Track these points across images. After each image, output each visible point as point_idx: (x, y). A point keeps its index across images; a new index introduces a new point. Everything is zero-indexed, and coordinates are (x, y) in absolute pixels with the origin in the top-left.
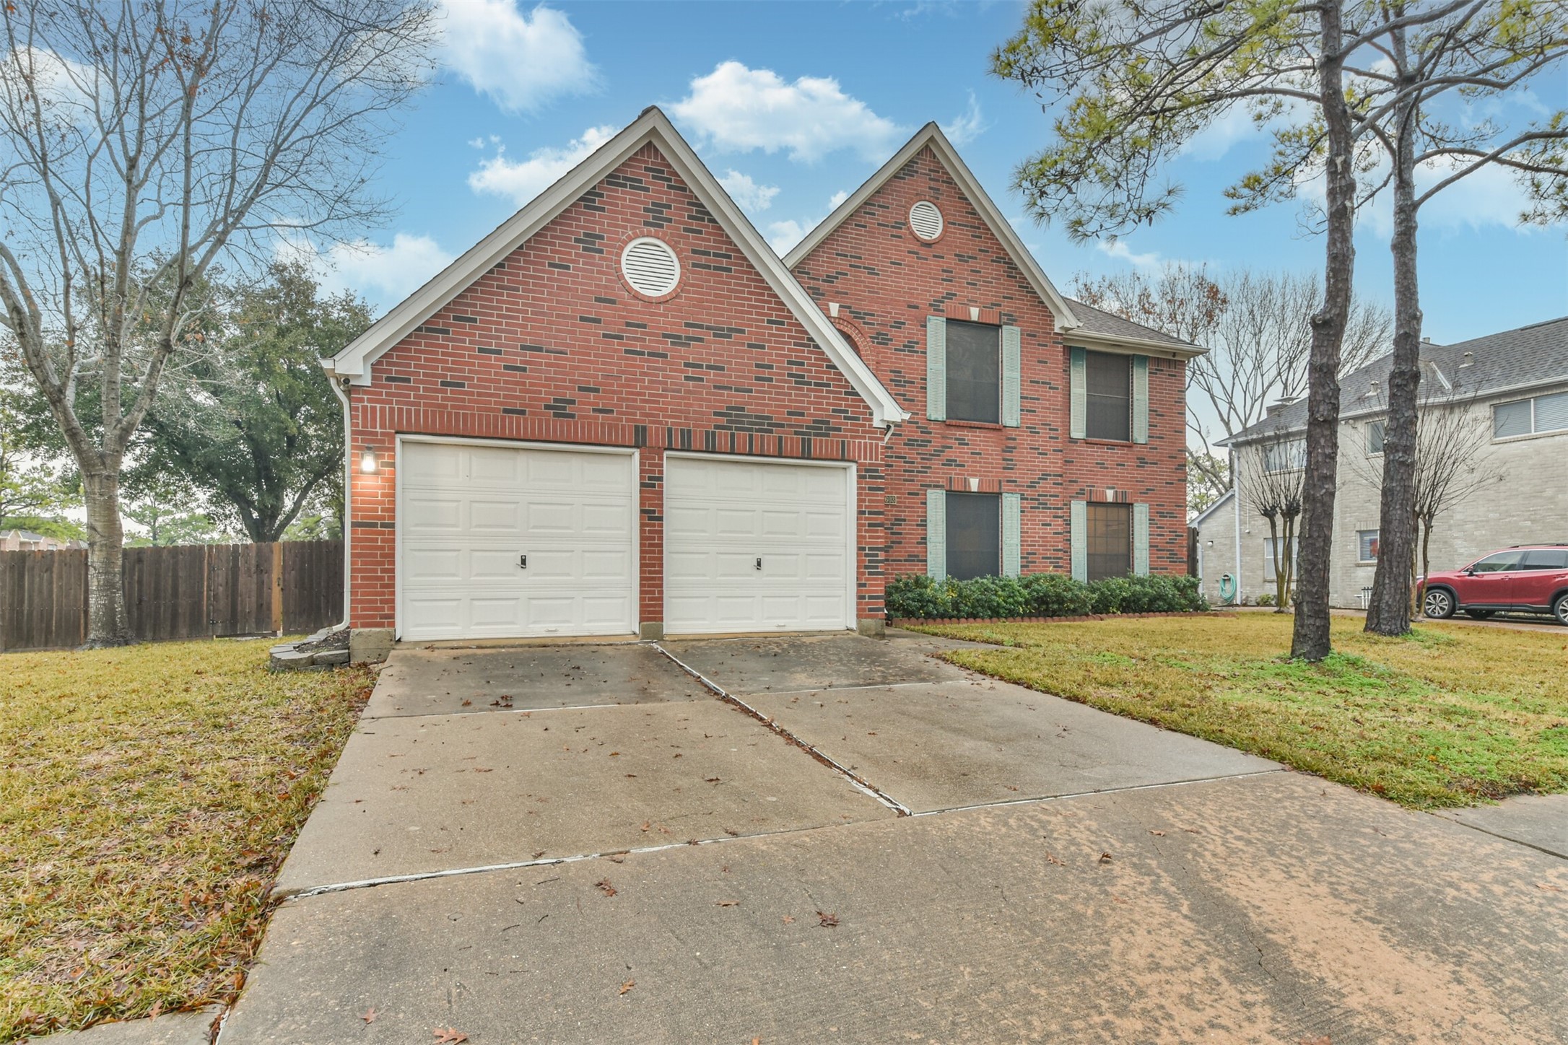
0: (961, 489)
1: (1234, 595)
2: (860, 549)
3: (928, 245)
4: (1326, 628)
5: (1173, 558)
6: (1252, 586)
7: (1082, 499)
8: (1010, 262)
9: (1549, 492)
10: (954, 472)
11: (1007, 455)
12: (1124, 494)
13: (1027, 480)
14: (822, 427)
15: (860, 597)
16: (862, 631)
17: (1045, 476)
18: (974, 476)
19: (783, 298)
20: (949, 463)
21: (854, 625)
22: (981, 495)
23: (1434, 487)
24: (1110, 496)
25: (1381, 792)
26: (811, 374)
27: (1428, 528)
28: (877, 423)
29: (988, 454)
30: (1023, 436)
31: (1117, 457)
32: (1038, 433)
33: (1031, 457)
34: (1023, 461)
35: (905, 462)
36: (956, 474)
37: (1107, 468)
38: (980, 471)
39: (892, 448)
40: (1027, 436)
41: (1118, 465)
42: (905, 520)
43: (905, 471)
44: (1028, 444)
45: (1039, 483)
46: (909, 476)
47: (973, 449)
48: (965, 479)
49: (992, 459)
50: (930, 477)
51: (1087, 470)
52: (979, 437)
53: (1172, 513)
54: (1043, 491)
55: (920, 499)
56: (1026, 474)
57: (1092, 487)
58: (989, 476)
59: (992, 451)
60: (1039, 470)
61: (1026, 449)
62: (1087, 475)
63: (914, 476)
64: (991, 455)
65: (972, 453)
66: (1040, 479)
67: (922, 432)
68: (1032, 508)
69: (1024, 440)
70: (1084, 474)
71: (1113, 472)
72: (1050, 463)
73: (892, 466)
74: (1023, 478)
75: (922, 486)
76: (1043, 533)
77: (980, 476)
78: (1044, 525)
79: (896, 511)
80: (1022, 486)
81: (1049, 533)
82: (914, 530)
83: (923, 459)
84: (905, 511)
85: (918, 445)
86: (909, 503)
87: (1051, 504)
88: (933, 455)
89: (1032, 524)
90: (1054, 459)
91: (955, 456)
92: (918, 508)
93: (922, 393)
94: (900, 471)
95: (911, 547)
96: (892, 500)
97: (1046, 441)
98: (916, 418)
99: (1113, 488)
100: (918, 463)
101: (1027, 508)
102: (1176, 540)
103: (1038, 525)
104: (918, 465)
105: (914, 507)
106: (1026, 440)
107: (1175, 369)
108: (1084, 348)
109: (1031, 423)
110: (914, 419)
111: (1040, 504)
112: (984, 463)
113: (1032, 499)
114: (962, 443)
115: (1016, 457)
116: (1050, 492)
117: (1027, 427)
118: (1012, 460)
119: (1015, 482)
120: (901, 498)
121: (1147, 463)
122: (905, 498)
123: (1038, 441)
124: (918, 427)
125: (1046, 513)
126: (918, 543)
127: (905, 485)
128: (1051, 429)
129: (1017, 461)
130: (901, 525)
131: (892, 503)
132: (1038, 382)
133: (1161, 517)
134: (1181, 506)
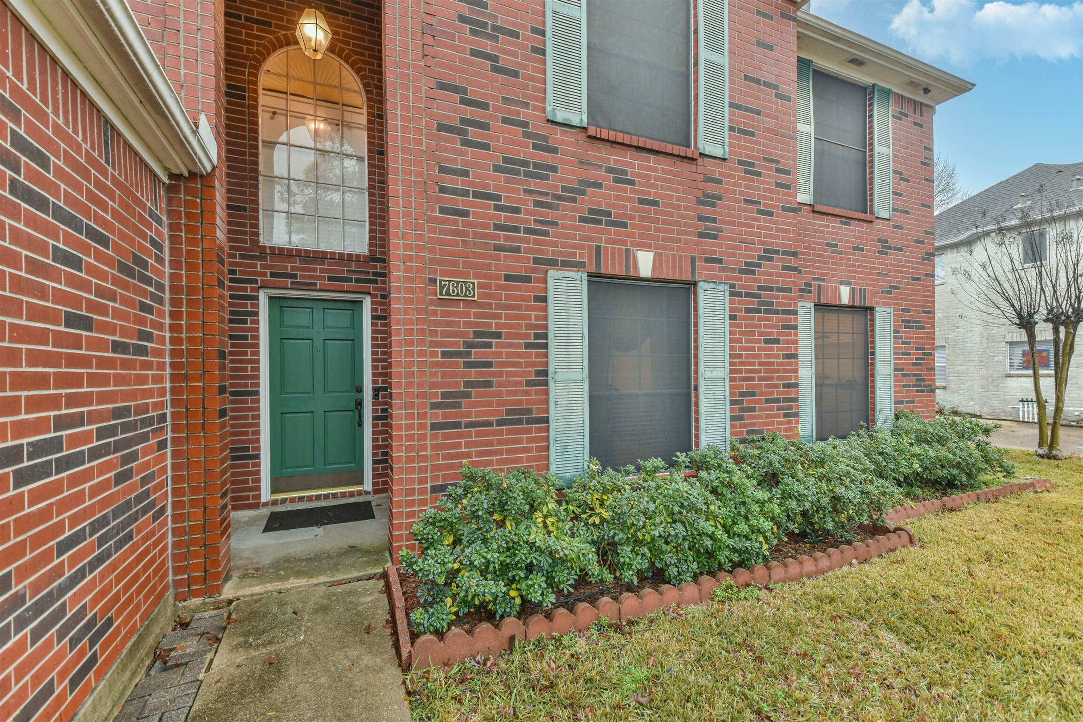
0: (618, 270)
5: (921, 386)
7: (808, 299)
10: (605, 237)
11: (707, 211)
12: (863, 292)
13: (741, 258)
17: (769, 254)
18: (646, 247)
20: (595, 217)
22: (656, 284)
24: (845, 295)
29: (671, 206)
30: (734, 177)
31: (854, 237)
32: (759, 174)
33: (747, 218)
34: (733, 224)
35: (497, 208)
36: (608, 241)
37: (841, 253)
38: (656, 238)
39: (466, 173)
40: (741, 178)
41: (854, 249)
42: (498, 335)
43: (497, 227)
44: (741, 193)
45: (759, 266)
46: (506, 238)
47: (644, 193)
48: (627, 251)
49: (679, 216)
50: (555, 244)
51: (814, 255)
52: (655, 170)
53: (920, 322)
54: (766, 281)
55: (534, 289)
56: (740, 248)
57: (824, 280)
58: (672, 249)
59: (678, 199)
60: (760, 243)
61: (739, 201)
62: (814, 261)
63: (520, 240)
64: (678, 207)
65: (641, 201)
66: (761, 258)
67: (535, 146)
68: (748, 310)
69: (735, 185)
70: (809, 260)
71: (848, 259)
72: (778, 230)
73: (466, 214)
74: (734, 255)
75: (536, 261)
76: (767, 356)
77: (657, 247)
78: (767, 341)
79: (477, 315)
80: (734, 270)
81: (777, 356)
82: (519, 355)
83: (538, 204)
84: (498, 316)
85: (527, 174)
86: (508, 297)
87: (779, 304)
88: (560, 198)
89: (748, 341)
90: (783, 223)
91: (608, 205)
92: (528, 308)
93: (534, 60)
94: (486, 226)
95: (514, 393)
96: (467, 289)
97: (770, 191)
98: (523, 114)
99: (849, 283)
100: (527, 212)
101: (740, 310)
102: (923, 359)
103: (759, 341)
104: (528, 217)
105: (518, 307)
106: (740, 186)
107: (922, 115)
108: (810, 61)
109: (746, 155)
110: (518, 116)
111: (761, 303)
112: (665, 222)
113: (748, 295)
114: (622, 178)
115: (721, 214)
116: (777, 282)
117: (740, 162)
118: (714, 221)
119: (720, 261)
120: (488, 286)
121: (890, 248)
122: (499, 287)
123: (759, 189)
124: (526, 135)
125: (771, 319)
126: (529, 383)
127: (498, 258)
128: (778, 170)
129: (722, 222)
130: (489, 345)
131: (466, 295)
132: (758, 82)
133: (906, 327)
134: (930, 312)
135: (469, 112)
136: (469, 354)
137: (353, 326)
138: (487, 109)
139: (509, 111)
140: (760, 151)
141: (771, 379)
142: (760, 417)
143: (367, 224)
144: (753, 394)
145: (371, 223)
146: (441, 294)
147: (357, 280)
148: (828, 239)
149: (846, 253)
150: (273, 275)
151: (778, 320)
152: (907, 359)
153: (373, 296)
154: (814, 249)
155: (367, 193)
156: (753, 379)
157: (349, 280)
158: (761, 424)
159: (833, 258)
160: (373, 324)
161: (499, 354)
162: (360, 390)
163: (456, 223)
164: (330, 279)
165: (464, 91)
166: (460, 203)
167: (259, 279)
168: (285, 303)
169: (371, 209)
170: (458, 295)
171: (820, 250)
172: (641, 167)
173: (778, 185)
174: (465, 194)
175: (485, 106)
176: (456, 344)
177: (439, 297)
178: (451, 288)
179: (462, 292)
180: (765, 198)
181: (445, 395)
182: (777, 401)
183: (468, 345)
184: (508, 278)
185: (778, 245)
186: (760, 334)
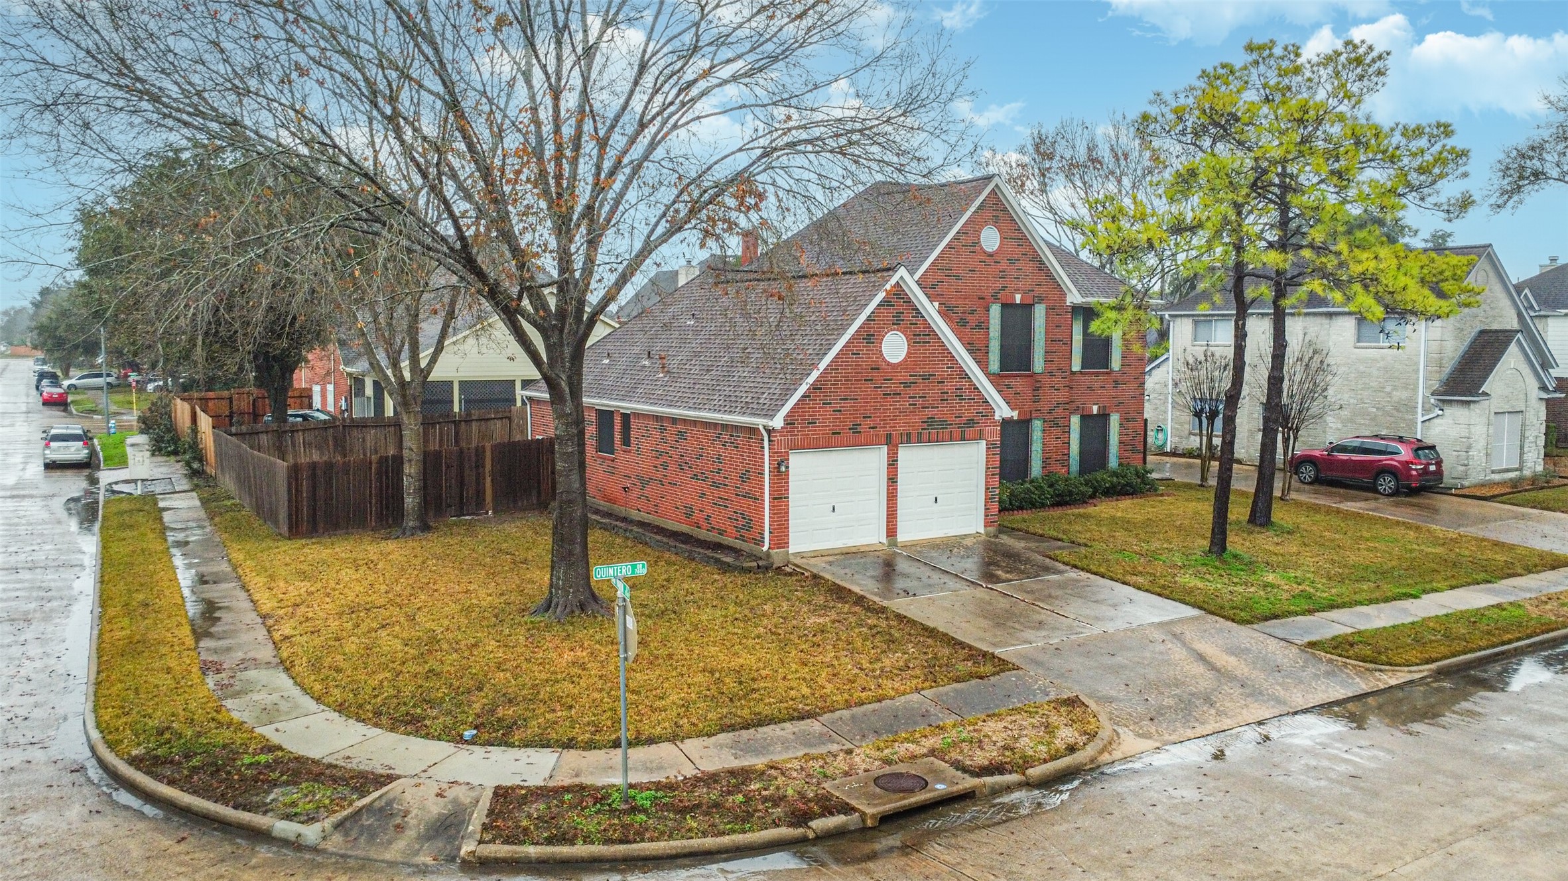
1: (1165, 443)
2: (987, 489)
3: (991, 255)
4: (1225, 539)
5: (1134, 449)
6: (1180, 437)
7: (1077, 415)
8: (1041, 260)
9: (1388, 389)
12: (1104, 408)
13: (1046, 409)
14: (971, 423)
15: (986, 516)
16: (987, 534)
19: (954, 354)
21: (982, 530)
23: (1300, 412)
24: (1095, 410)
25: (1233, 620)
26: (966, 393)
27: (1296, 438)
28: (997, 417)
29: (1024, 393)
30: (1046, 378)
31: (1101, 381)
32: (1055, 375)
33: (1050, 393)
34: (1045, 396)
37: (1094, 390)
38: (1019, 406)
41: (1101, 387)
44: (1048, 384)
45: (1054, 410)
47: (1016, 391)
49: (1027, 396)
51: (1081, 393)
52: (1020, 381)
53: (1135, 418)
54: (1057, 415)
56: (1047, 404)
57: (1085, 404)
59: (1026, 391)
60: (1055, 401)
61: (1047, 387)
62: (1081, 396)
65: (1015, 394)
68: (1050, 427)
69: (1046, 381)
74: (1045, 407)
77: (1019, 409)
78: (1056, 438)
80: (1045, 413)
81: (1060, 443)
89: (1049, 439)
99: (1097, 404)
101: (1047, 427)
102: (1136, 437)
103: (1053, 438)
109: (1050, 369)
112: (1022, 399)
113: (1050, 421)
114: (1009, 387)
115: (1041, 393)
117: (1048, 372)
118: (1038, 396)
119: (1040, 410)
121: (1119, 384)
123: (1055, 381)
125: (1058, 430)
129: (1041, 396)
132: (1055, 341)
133: (1127, 421)
134: (1141, 413)
140: (1055, 366)
142: (1053, 467)
144: (1050, 458)
149: (1097, 390)
152: (1127, 437)
156: (1050, 453)
158: (1053, 470)
159: (1090, 393)
171: (1084, 391)
180: (1057, 384)
186: (1054, 435)
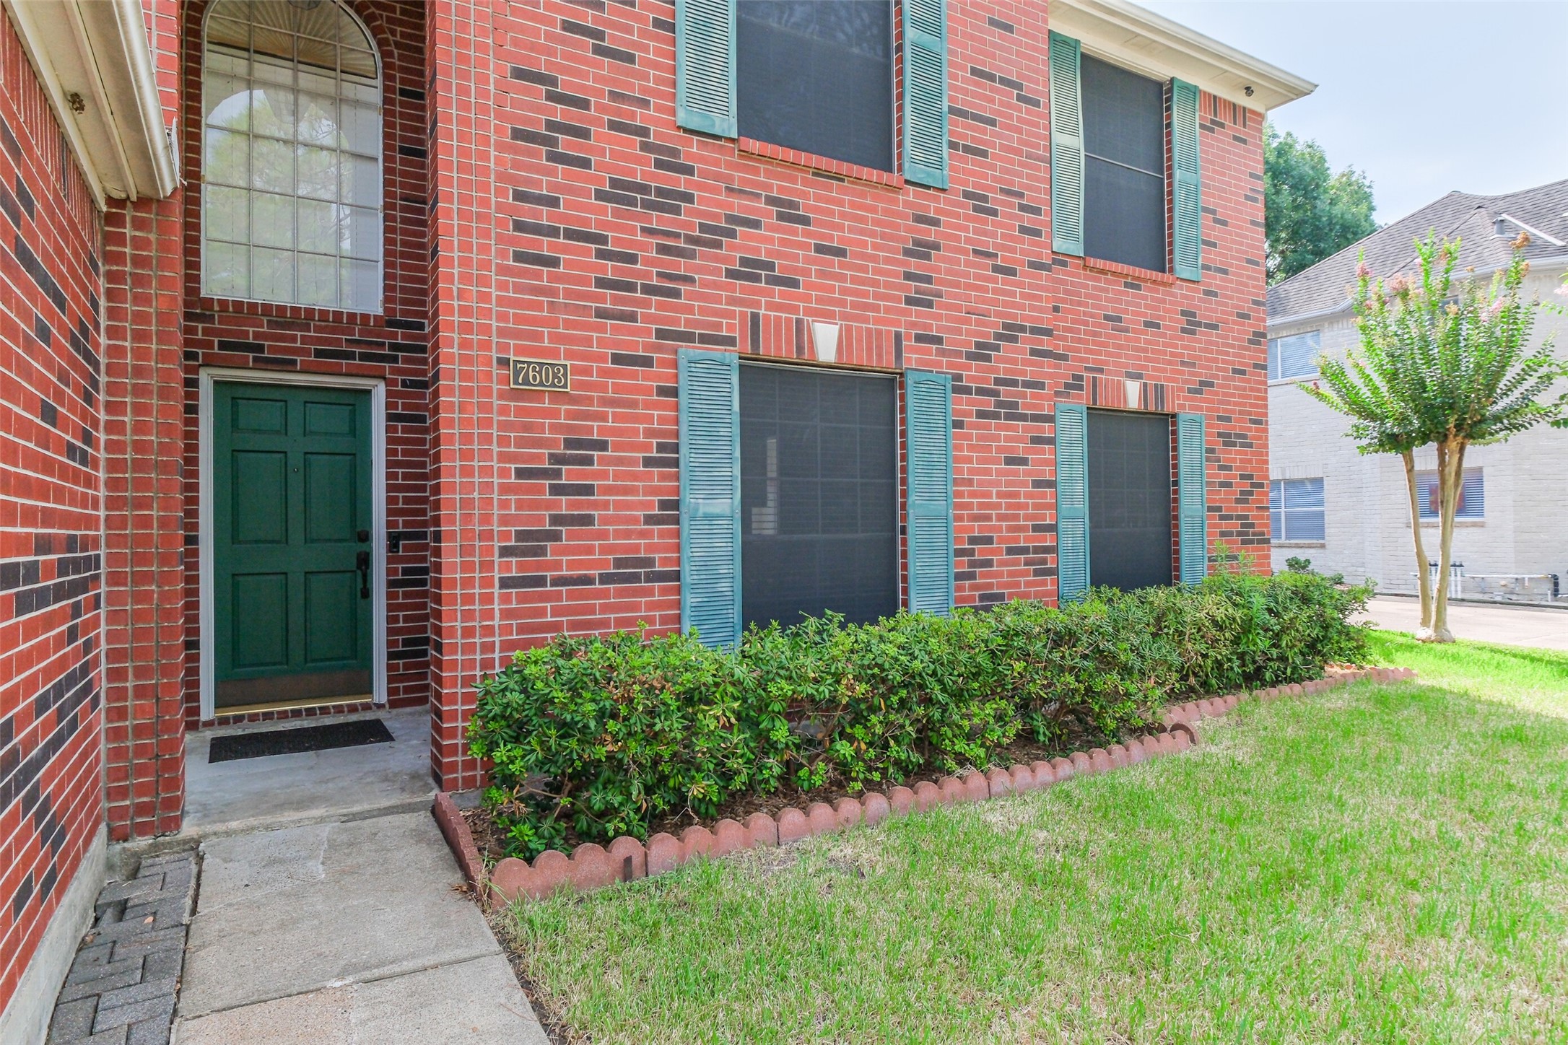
0: (787, 352)
5: (1248, 533)
10: (765, 300)
11: (918, 266)
17: (1011, 332)
18: (827, 316)
20: (750, 270)
29: (864, 256)
30: (957, 216)
31: (1146, 307)
32: (994, 213)
33: (977, 277)
34: (957, 285)
35: (601, 254)
36: (770, 306)
37: (1126, 330)
38: (842, 303)
39: (554, 202)
40: (967, 218)
41: (1147, 324)
42: (602, 446)
43: (601, 283)
44: (968, 240)
45: (997, 348)
46: (615, 300)
47: (822, 236)
48: (799, 322)
49: (876, 271)
50: (690, 310)
51: (1086, 332)
52: (840, 203)
53: (1245, 437)
54: (1006, 371)
55: (658, 377)
56: (967, 322)
57: (1101, 371)
58: (866, 320)
59: (875, 246)
60: (998, 314)
61: (965, 252)
62: (1086, 342)
63: (636, 303)
64: (874, 259)
65: (819, 249)
66: (999, 337)
67: (660, 164)
68: (981, 414)
69: (959, 227)
70: (1079, 341)
71: (1138, 340)
72: (1023, 296)
73: (553, 262)
74: (959, 332)
75: (661, 334)
76: (1008, 484)
77: (844, 317)
78: (1009, 461)
79: (570, 415)
80: (959, 354)
81: (1024, 484)
82: (635, 476)
83: (663, 249)
84: (603, 417)
85: (647, 205)
86: (617, 388)
87: (1026, 406)
88: (696, 241)
89: (980, 461)
90: (1031, 286)
91: (769, 252)
92: (648, 405)
93: (657, 38)
94: (585, 281)
95: (628, 534)
96: (555, 376)
97: (1012, 238)
98: (639, 117)
99: (1139, 376)
100: (647, 261)
101: (969, 414)
102: (1251, 493)
103: (997, 461)
104: (648, 269)
105: (634, 404)
106: (966, 229)
107: (1245, 126)
108: (1077, 41)
109: (975, 185)
110: (634, 118)
111: (1000, 404)
112: (854, 280)
113: (980, 391)
114: (790, 214)
115: (938, 270)
116: (1023, 373)
117: (967, 195)
118: (928, 280)
119: (938, 340)
120: (587, 371)
121: (1199, 324)
122: (604, 373)
123: (994, 235)
124: (646, 147)
125: (1015, 429)
126: (650, 520)
127: (602, 329)
128: (1023, 208)
129: (941, 282)
130: (588, 461)
131: (553, 385)
132: (991, 77)
133: (1225, 444)
134: (1259, 421)
135: (560, 113)
136: (557, 474)
137: (353, 432)
138: (588, 108)
139: (619, 112)
140: (995, 179)
141: (1016, 517)
142: (1000, 574)
143: (381, 265)
144: (989, 540)
145: (387, 265)
146: (516, 382)
147: (364, 357)
148: (1106, 308)
149: (1135, 331)
150: (223, 346)
151: (1025, 429)
152: (1226, 493)
153: (389, 383)
154: (1086, 323)
155: (381, 215)
156: (988, 518)
157: (350, 356)
158: (1000, 585)
159: (1116, 337)
160: (389, 429)
161: (605, 475)
162: (365, 537)
163: (538, 276)
164: (319, 353)
165: (552, 81)
166: (545, 246)
167: (200, 351)
168: (239, 392)
169: (388, 241)
170: (541, 384)
171: (1094, 325)
172: (818, 198)
173: (1023, 230)
174: (553, 232)
175: (584, 104)
176: (538, 457)
177: (512, 386)
178: (531, 374)
179: (547, 380)
180: (1004, 248)
181: (521, 535)
182: (1024, 550)
183: (556, 459)
184: (617, 359)
185: (1024, 318)
186: (999, 450)
